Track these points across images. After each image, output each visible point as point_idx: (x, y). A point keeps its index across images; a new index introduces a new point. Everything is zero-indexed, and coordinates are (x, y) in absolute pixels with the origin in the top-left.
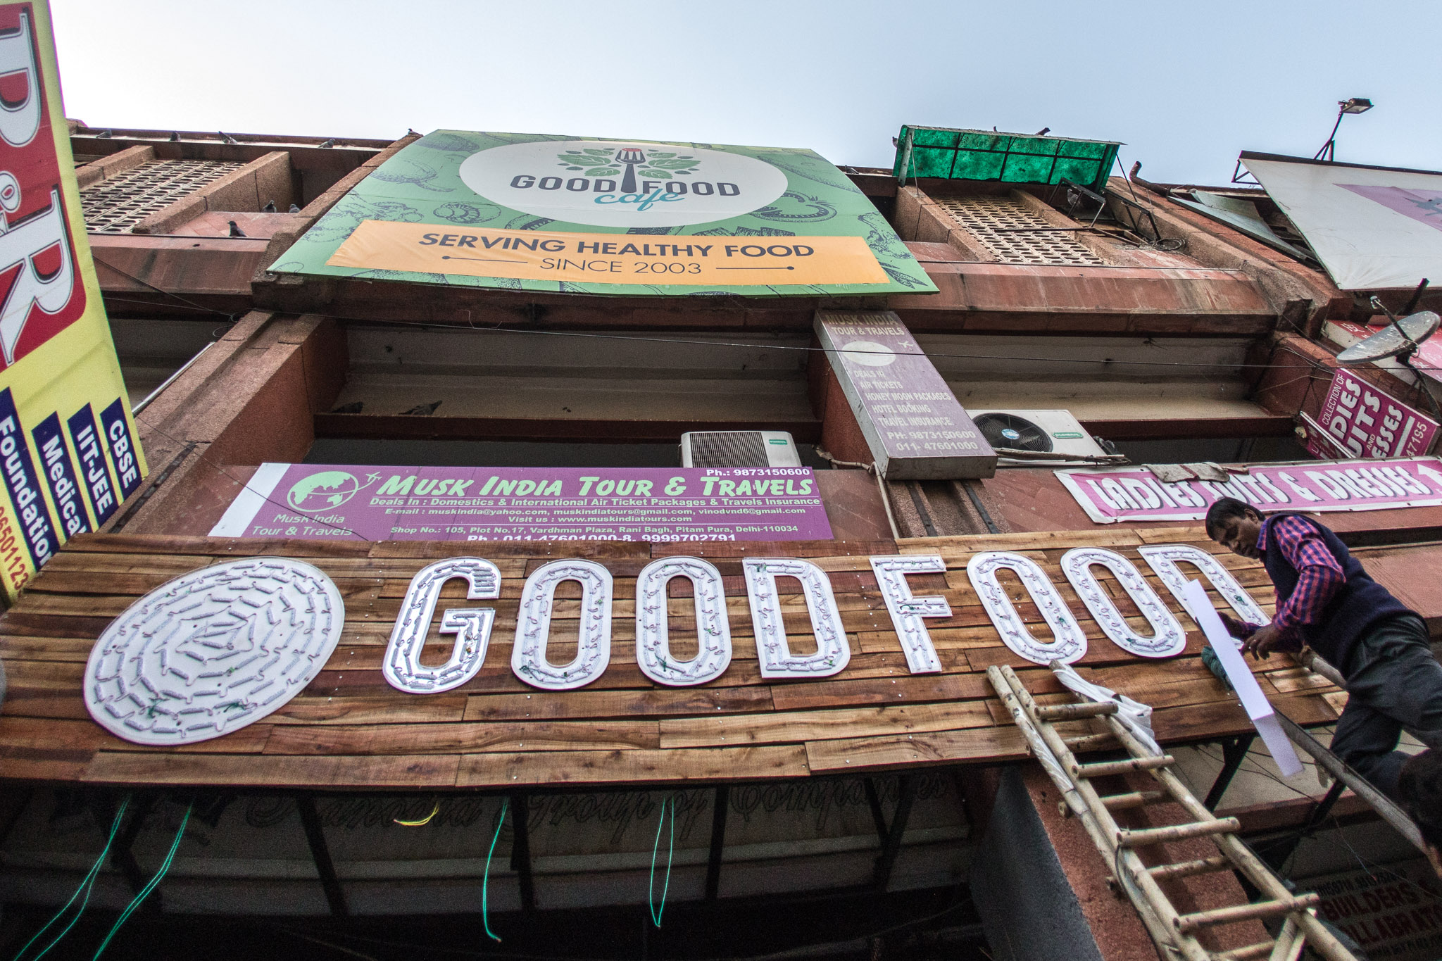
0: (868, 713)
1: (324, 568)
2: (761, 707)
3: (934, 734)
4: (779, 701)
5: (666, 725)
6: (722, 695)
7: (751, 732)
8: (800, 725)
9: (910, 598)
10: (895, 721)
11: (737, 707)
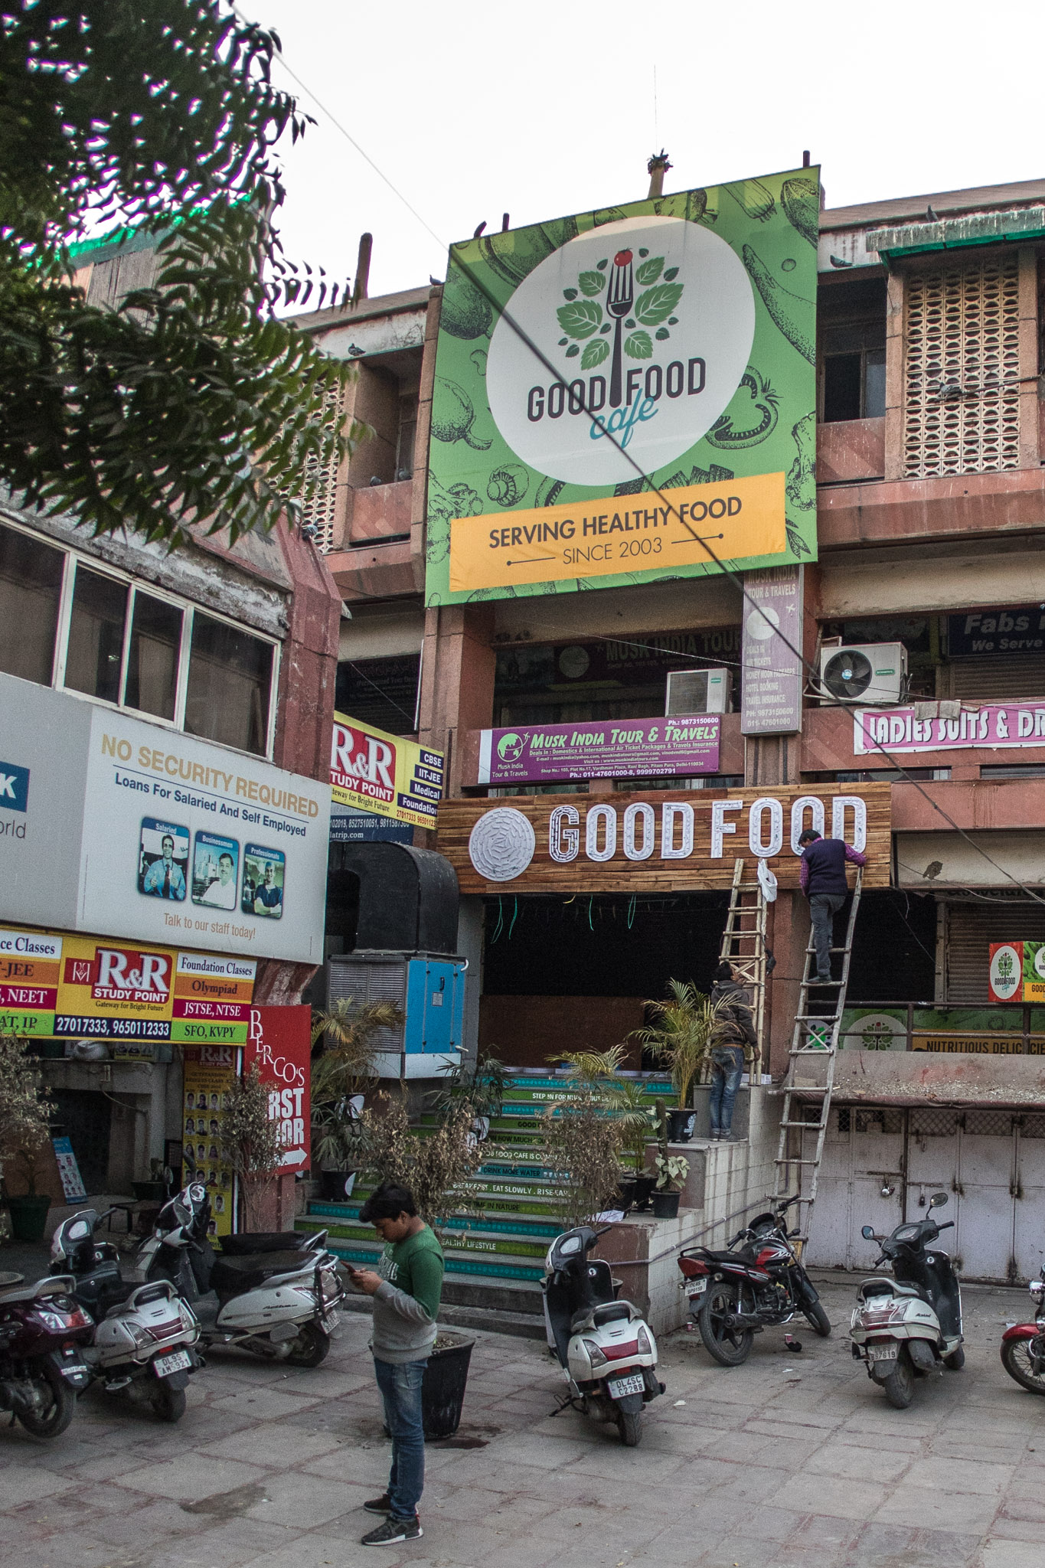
0: (693, 872)
1: (521, 811)
2: (661, 868)
3: (712, 880)
4: (666, 867)
5: (633, 874)
6: (649, 863)
7: (656, 877)
8: (673, 875)
9: (722, 824)
10: (701, 875)
11: (653, 868)
